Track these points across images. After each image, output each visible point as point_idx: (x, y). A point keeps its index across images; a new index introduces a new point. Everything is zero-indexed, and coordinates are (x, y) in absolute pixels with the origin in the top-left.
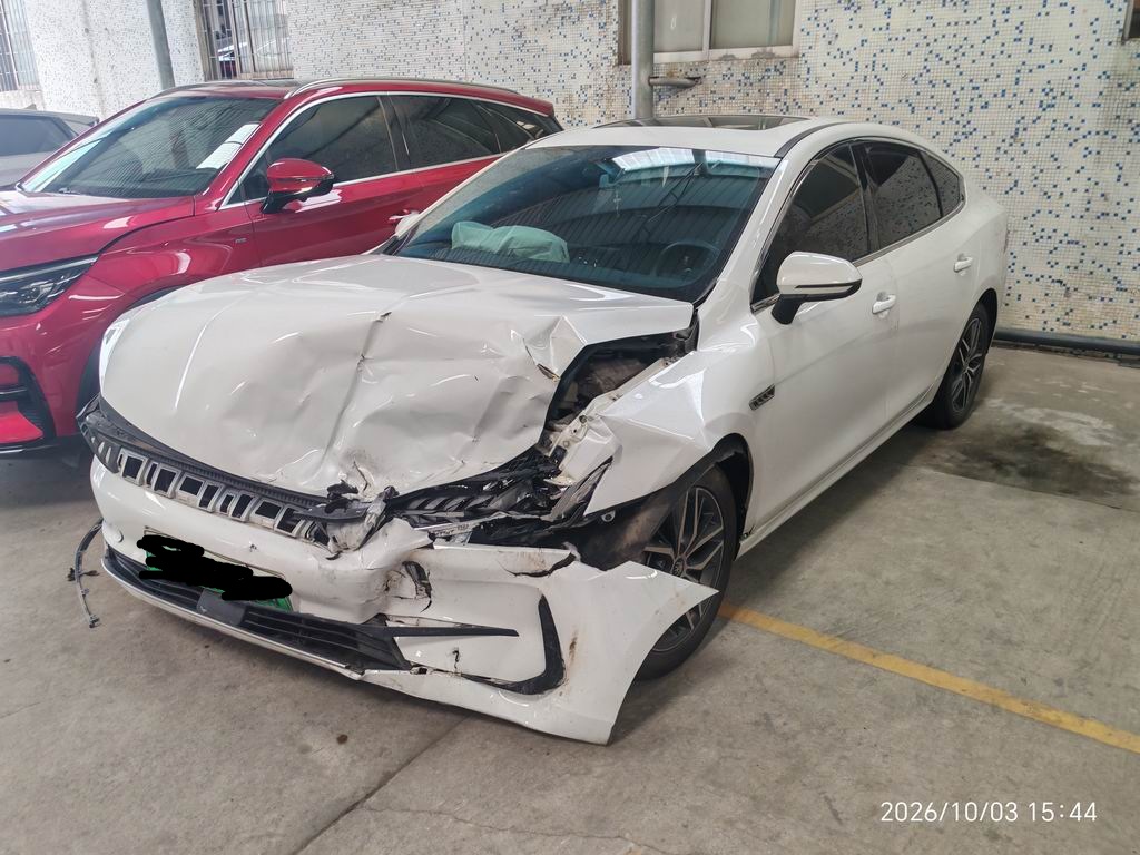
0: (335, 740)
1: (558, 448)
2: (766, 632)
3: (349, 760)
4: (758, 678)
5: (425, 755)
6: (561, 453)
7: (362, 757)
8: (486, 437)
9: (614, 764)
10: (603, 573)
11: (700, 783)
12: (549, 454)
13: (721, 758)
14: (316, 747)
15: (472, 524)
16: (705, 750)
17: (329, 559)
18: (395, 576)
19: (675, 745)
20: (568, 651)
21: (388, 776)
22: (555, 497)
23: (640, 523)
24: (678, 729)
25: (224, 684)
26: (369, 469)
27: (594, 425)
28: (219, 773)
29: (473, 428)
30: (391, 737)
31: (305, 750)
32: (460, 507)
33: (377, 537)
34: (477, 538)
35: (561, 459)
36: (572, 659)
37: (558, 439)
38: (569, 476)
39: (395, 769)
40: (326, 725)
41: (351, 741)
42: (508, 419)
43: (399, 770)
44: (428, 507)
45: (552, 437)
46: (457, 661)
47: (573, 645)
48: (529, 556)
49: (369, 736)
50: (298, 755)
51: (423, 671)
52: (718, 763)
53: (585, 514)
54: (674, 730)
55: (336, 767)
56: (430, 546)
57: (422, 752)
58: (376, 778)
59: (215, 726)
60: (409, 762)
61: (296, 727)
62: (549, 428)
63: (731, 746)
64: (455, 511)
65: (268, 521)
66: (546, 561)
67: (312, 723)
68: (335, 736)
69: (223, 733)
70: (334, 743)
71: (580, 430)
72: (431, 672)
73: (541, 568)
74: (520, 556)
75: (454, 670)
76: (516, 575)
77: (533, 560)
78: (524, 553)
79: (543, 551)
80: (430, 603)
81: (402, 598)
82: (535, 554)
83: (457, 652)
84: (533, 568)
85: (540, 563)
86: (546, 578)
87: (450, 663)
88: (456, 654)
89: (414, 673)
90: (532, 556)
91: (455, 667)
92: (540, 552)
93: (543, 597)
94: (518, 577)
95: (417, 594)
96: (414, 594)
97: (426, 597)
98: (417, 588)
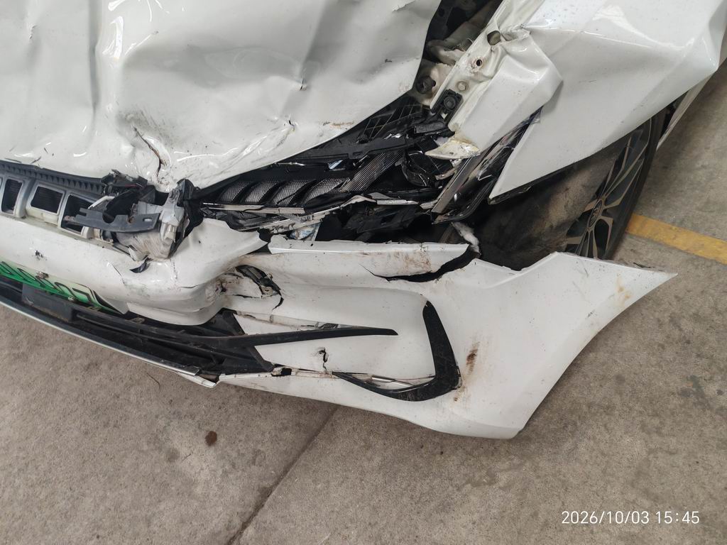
0: (203, 440)
1: (448, 94)
2: (671, 249)
3: (220, 472)
4: (674, 321)
5: (302, 461)
6: (452, 101)
7: (234, 466)
8: (321, 83)
9: (521, 465)
10: (517, 274)
11: (631, 496)
12: (431, 103)
13: (650, 452)
14: (184, 451)
15: (319, 216)
16: (627, 440)
17: (135, 271)
18: (229, 278)
19: (590, 432)
20: (466, 362)
21: (265, 493)
22: (444, 176)
23: (571, 193)
24: (590, 405)
25: (86, 362)
26: (159, 139)
27: (515, 48)
28: (83, 495)
29: (297, 69)
30: (263, 434)
31: (173, 456)
32: (297, 200)
33: (187, 246)
34: (327, 233)
35: (452, 112)
36: (471, 369)
37: (445, 78)
38: (468, 142)
39: (271, 483)
40: (192, 416)
41: (221, 440)
42: (356, 50)
43: (277, 483)
44: (250, 199)
45: (435, 74)
46: (325, 360)
47: (471, 357)
48: (407, 257)
49: (239, 433)
50: (166, 464)
51: (286, 372)
52: (647, 460)
53: (492, 196)
54: (585, 408)
55: (207, 482)
56: (264, 250)
57: (299, 455)
58: (251, 498)
59: (78, 423)
60: (286, 472)
61: (161, 422)
62: (430, 58)
63: (658, 431)
64: (290, 205)
65: (49, 216)
66: (432, 261)
67: (178, 415)
68: (203, 434)
69: (86, 433)
70: (202, 444)
71: (488, 59)
72: (297, 373)
73: (425, 269)
74: (393, 258)
75: (322, 370)
76: (389, 279)
77: (412, 261)
78: (398, 253)
79: (426, 249)
80: (282, 300)
81: (245, 297)
82: (415, 253)
83: (323, 352)
84: (413, 270)
85: (423, 264)
86: (432, 283)
87: (317, 364)
88: (323, 354)
89: (277, 376)
90: (411, 256)
91: (324, 367)
92: (423, 250)
93: (428, 303)
94: (393, 282)
95: (263, 293)
96: (259, 294)
97: (275, 294)
98: (260, 288)
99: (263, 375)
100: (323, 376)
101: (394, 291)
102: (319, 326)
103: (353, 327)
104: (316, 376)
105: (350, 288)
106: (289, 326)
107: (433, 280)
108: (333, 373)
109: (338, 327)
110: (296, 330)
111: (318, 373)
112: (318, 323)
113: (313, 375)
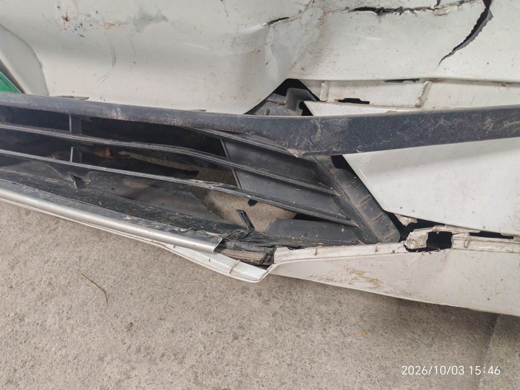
51: (441, 239)
72: (466, 242)
99: (385, 248)
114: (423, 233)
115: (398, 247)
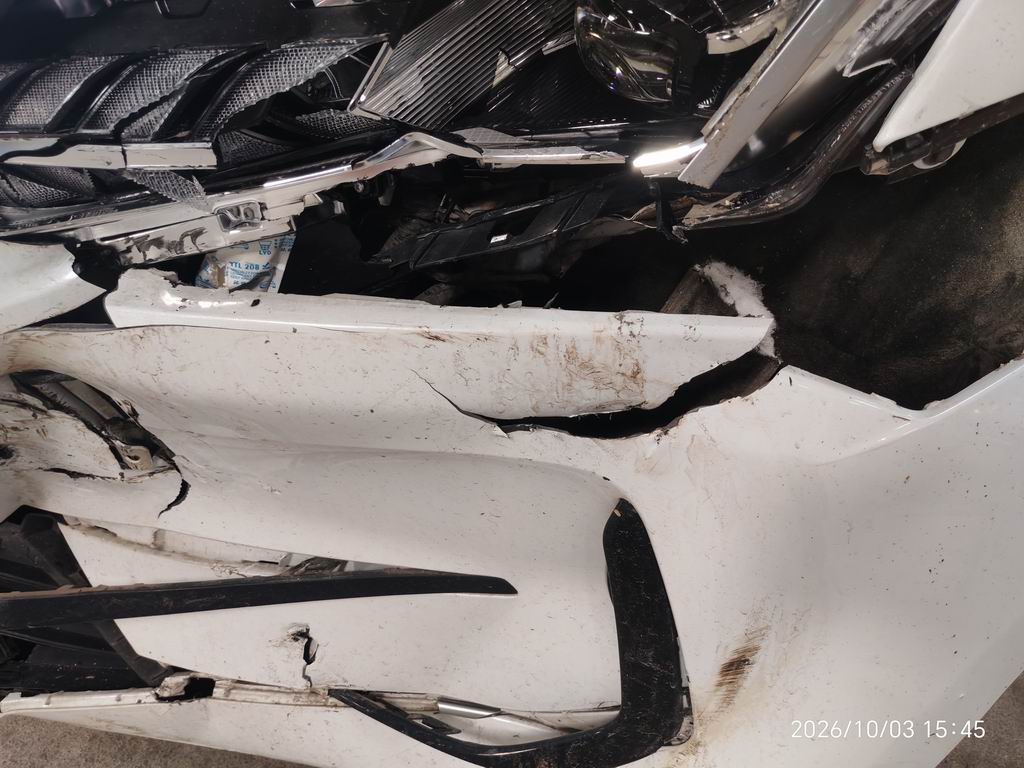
47: (737, 666)
51: (200, 688)
72: (228, 691)
73: (623, 396)
74: (526, 355)
75: (301, 684)
76: (508, 425)
77: (586, 366)
78: (544, 340)
79: (636, 329)
80: (185, 487)
81: (74, 475)
82: (599, 340)
83: (303, 635)
84: (587, 398)
85: (619, 380)
86: (646, 442)
87: (287, 666)
88: (303, 642)
89: (171, 699)
90: (584, 351)
91: (306, 677)
92: (626, 330)
93: (624, 505)
94: (519, 436)
95: (124, 466)
96: (114, 468)
97: (163, 470)
98: (113, 449)
99: (130, 697)
100: (304, 699)
101: (521, 465)
102: (294, 563)
103: (391, 568)
104: (284, 699)
105: (383, 454)
106: (207, 561)
107: (649, 430)
108: (332, 693)
109: (349, 568)
110: (225, 576)
111: (290, 691)
112: (290, 555)
113: (276, 698)
114: (181, 679)
115: (146, 696)
